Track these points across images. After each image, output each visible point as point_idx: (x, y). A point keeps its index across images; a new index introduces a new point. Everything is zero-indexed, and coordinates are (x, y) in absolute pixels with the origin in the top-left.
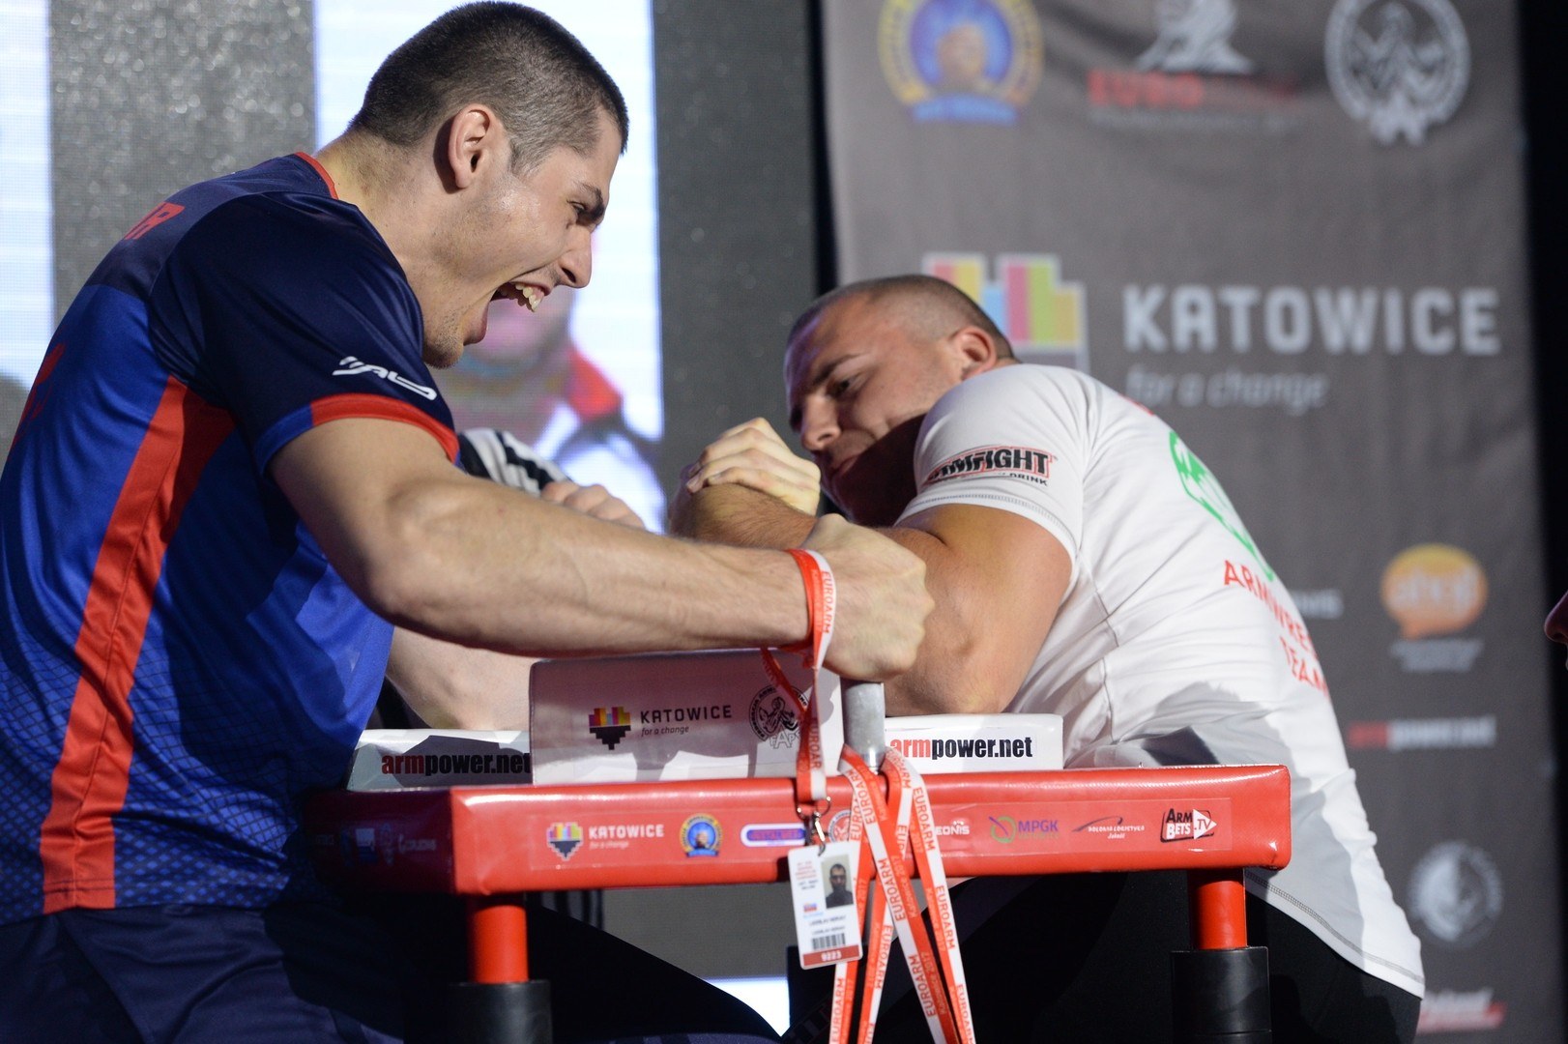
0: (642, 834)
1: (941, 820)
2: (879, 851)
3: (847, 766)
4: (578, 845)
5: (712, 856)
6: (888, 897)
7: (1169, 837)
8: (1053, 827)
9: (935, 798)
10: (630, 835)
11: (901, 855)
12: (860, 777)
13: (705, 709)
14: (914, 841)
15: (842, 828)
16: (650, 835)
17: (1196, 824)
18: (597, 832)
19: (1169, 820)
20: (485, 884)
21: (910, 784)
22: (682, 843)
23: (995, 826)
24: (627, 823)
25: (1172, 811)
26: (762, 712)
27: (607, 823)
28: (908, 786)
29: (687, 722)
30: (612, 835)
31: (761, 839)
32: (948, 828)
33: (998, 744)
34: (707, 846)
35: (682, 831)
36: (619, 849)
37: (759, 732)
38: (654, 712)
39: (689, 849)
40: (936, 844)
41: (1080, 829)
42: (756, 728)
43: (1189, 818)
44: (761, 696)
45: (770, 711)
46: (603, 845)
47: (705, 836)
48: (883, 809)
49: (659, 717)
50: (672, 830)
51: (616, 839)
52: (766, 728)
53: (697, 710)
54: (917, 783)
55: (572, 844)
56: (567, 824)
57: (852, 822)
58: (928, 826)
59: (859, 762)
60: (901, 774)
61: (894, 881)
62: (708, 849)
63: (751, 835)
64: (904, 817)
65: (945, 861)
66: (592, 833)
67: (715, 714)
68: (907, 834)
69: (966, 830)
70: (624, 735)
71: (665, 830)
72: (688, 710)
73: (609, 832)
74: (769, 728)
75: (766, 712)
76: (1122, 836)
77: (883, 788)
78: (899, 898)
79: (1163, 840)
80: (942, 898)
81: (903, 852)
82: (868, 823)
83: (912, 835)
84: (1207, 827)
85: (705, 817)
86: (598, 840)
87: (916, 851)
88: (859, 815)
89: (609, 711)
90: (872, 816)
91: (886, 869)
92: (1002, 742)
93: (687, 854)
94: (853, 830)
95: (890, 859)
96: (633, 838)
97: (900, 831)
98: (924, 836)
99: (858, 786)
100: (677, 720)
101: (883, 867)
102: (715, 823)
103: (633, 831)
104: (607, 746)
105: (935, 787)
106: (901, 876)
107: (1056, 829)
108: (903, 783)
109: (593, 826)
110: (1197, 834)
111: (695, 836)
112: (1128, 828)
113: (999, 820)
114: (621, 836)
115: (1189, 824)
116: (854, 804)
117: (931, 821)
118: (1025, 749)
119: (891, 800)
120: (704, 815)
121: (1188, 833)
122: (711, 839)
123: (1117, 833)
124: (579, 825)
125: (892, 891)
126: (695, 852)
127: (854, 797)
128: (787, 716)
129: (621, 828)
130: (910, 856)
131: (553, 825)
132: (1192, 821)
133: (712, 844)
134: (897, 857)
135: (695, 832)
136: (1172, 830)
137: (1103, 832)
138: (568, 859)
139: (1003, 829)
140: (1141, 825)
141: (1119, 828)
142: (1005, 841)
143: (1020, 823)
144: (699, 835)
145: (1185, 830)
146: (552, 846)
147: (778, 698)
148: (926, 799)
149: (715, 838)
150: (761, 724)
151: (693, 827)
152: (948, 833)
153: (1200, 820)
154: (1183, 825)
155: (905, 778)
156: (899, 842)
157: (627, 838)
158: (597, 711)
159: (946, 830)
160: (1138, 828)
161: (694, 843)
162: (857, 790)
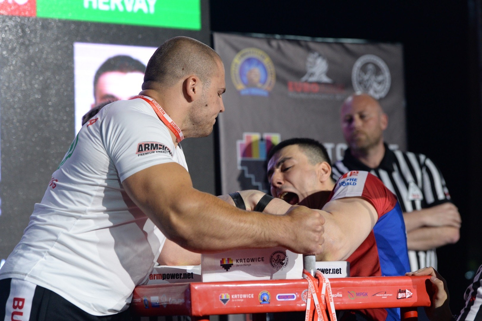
0: (247, 297)
1: (334, 292)
2: (317, 302)
3: (306, 276)
4: (228, 300)
5: (268, 304)
6: (319, 316)
7: (399, 298)
8: (366, 294)
9: (332, 286)
10: (244, 297)
11: (322, 303)
12: (310, 279)
13: (256, 258)
14: (326, 299)
15: (305, 295)
16: (250, 297)
17: (407, 293)
18: (234, 296)
19: (399, 292)
20: (201, 313)
21: (325, 281)
22: (259, 299)
23: (349, 294)
24: (243, 293)
25: (400, 290)
26: (274, 260)
27: (237, 293)
28: (325, 282)
29: (250, 263)
30: (238, 297)
31: (282, 298)
32: (336, 295)
33: (332, 270)
34: (266, 301)
35: (259, 296)
36: (240, 302)
37: (273, 266)
38: (240, 260)
39: (261, 301)
40: (332, 300)
41: (374, 295)
42: (272, 264)
43: (405, 292)
44: (273, 254)
45: (276, 260)
46: (236, 300)
47: (266, 297)
48: (317, 289)
49: (242, 261)
50: (256, 296)
51: (240, 298)
52: (275, 264)
53: (253, 259)
54: (327, 281)
55: (227, 300)
56: (225, 294)
57: (308, 293)
58: (330, 294)
59: (309, 274)
60: (323, 278)
61: (321, 311)
62: (267, 302)
63: (279, 297)
64: (323, 292)
65: (335, 305)
66: (233, 297)
67: (259, 260)
68: (324, 297)
69: (341, 295)
70: (231, 267)
71: (254, 296)
72: (251, 259)
73: (237, 296)
74: (276, 264)
75: (275, 259)
76: (386, 297)
77: (318, 282)
78: (322, 316)
79: (398, 299)
80: (334, 317)
81: (323, 302)
82: (313, 293)
83: (326, 297)
84: (410, 294)
85: (266, 292)
86: (234, 299)
87: (327, 302)
88: (310, 291)
89: (227, 259)
90: (314, 291)
91: (319, 308)
92: (333, 269)
93: (261, 303)
94: (309, 295)
95: (319, 304)
96: (245, 298)
97: (322, 296)
98: (329, 298)
99: (310, 282)
100: (247, 262)
101: (317, 307)
102: (269, 294)
103: (245, 296)
104: (226, 270)
105: (332, 282)
106: (323, 310)
107: (367, 295)
108: (323, 281)
109: (233, 294)
110: (407, 297)
111: (263, 298)
112: (387, 295)
113: (351, 292)
114: (241, 297)
115: (405, 294)
116: (309, 287)
117: (331, 293)
118: (339, 272)
119: (320, 286)
120: (266, 291)
121: (404, 296)
122: (268, 298)
123: (384, 296)
124: (229, 294)
125: (320, 314)
126: (263, 302)
127: (309, 285)
128: (281, 261)
129: (241, 295)
130: (325, 304)
131: (221, 294)
132: (406, 293)
133: (268, 300)
134: (321, 304)
135: (263, 296)
136: (400, 295)
137: (381, 296)
138: (225, 305)
139: (352, 295)
140: (391, 294)
141: (385, 295)
142: (352, 299)
143: (357, 293)
144: (264, 297)
145: (404, 295)
146: (221, 301)
147: (278, 255)
148: (330, 286)
149: (269, 298)
150: (273, 263)
151: (262, 295)
152: (336, 297)
153: (408, 292)
154: (403, 294)
155: (324, 280)
156: (322, 299)
157: (243, 298)
158: (223, 259)
159: (336, 296)
160: (390, 295)
161: (262, 300)
162: (310, 283)
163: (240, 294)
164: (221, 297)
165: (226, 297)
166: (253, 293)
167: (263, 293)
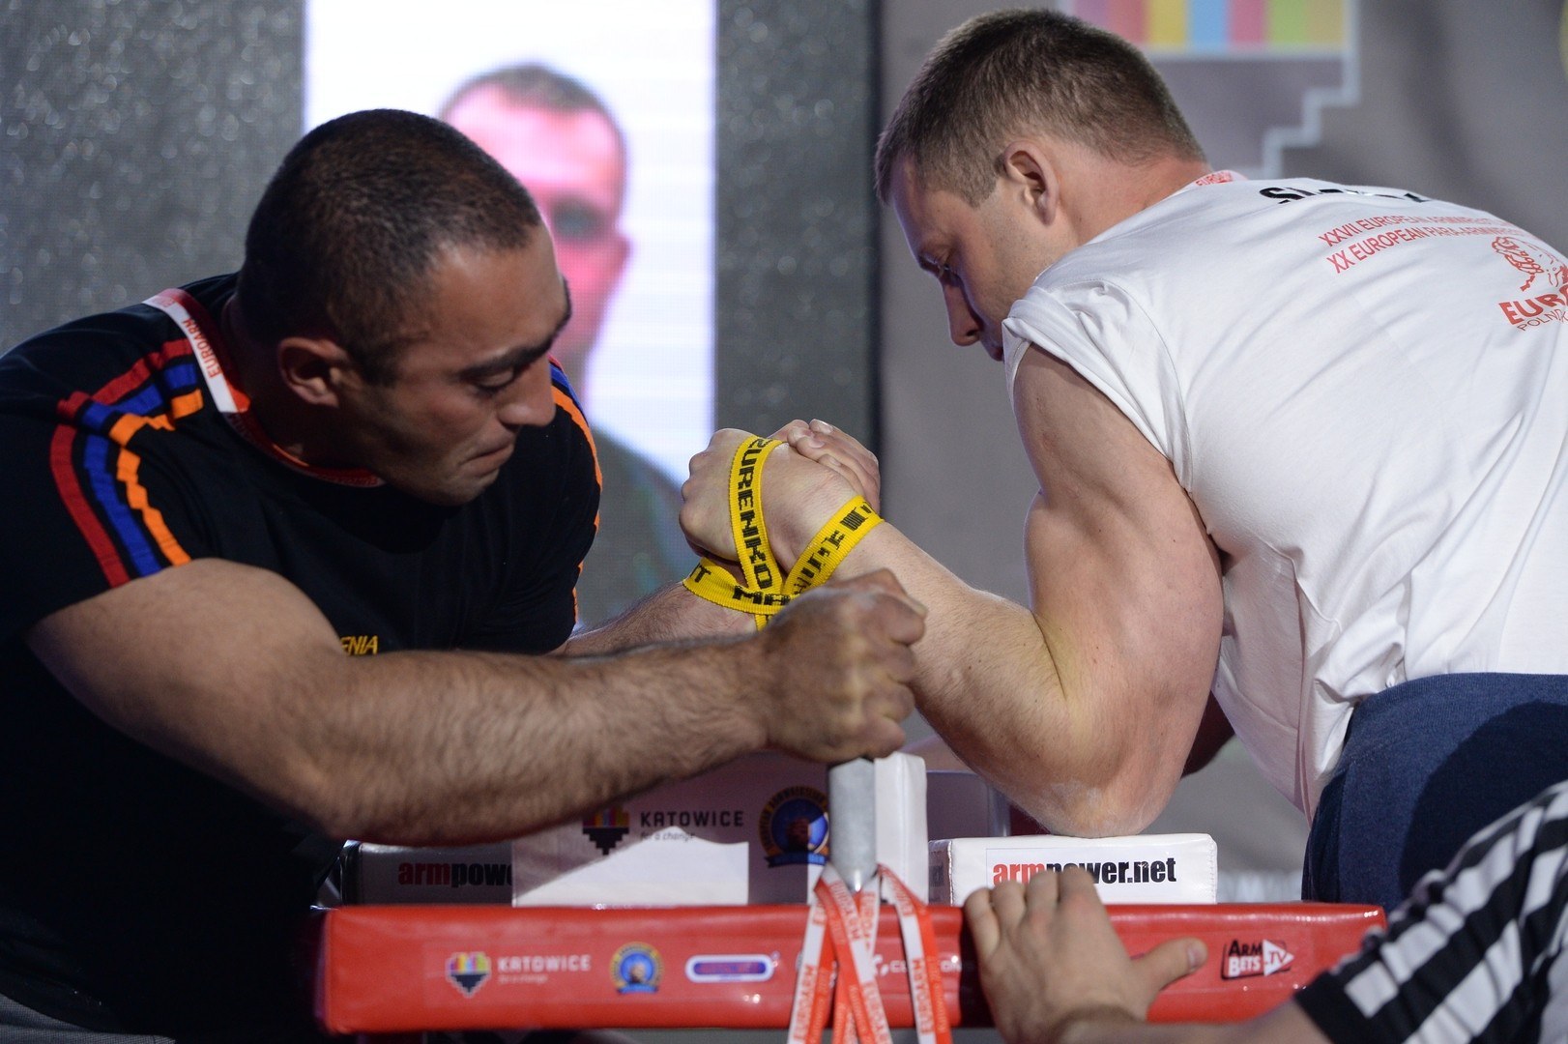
163: (532, 955)
164: (455, 966)
165: (474, 962)
166: (585, 953)
167: (628, 953)
